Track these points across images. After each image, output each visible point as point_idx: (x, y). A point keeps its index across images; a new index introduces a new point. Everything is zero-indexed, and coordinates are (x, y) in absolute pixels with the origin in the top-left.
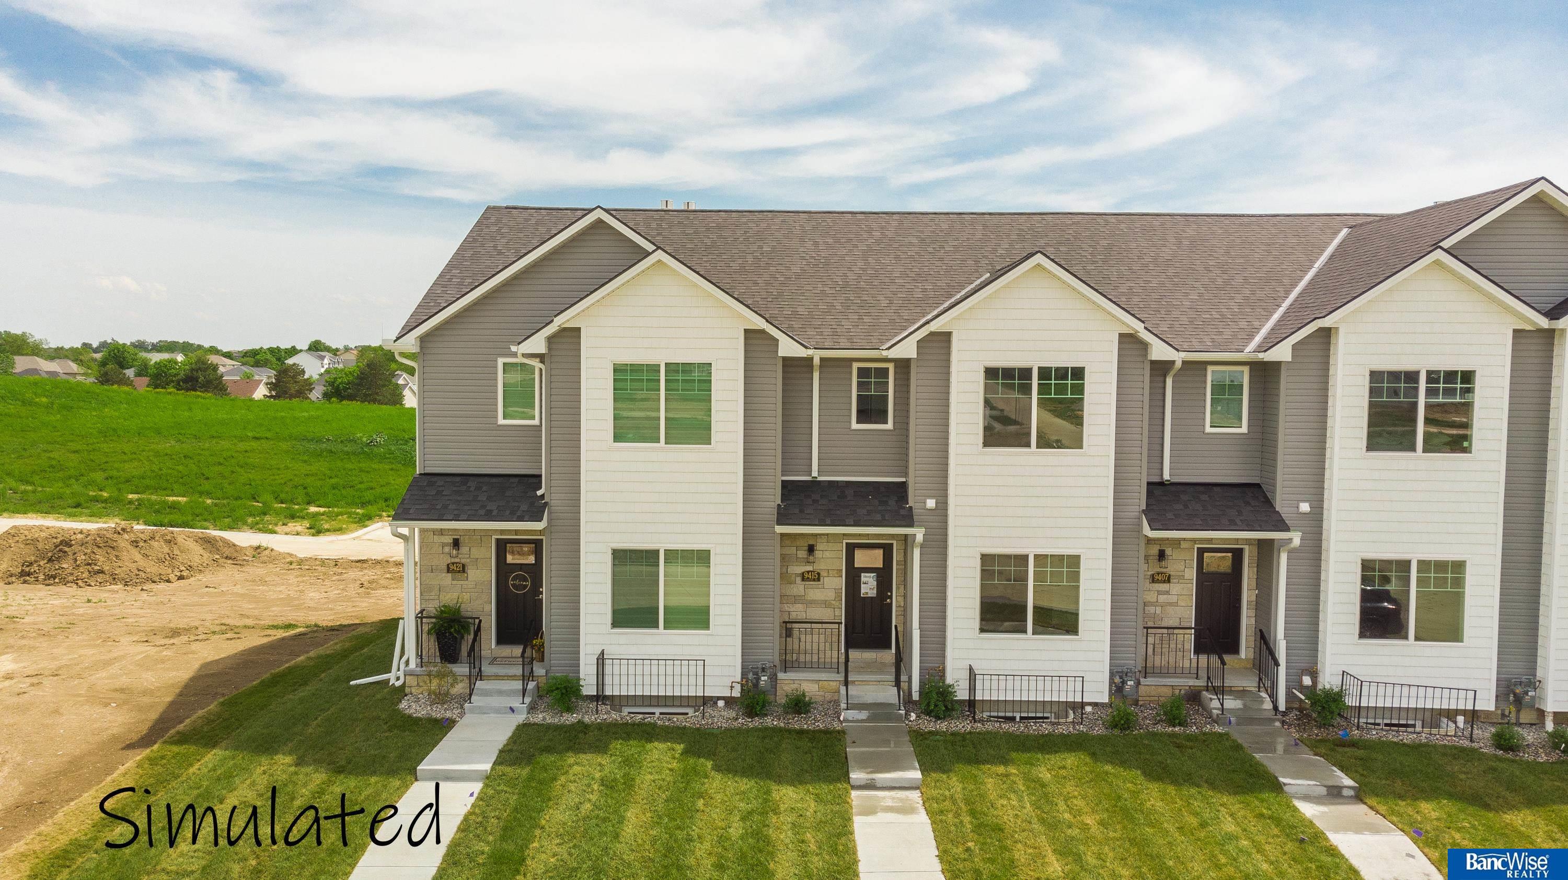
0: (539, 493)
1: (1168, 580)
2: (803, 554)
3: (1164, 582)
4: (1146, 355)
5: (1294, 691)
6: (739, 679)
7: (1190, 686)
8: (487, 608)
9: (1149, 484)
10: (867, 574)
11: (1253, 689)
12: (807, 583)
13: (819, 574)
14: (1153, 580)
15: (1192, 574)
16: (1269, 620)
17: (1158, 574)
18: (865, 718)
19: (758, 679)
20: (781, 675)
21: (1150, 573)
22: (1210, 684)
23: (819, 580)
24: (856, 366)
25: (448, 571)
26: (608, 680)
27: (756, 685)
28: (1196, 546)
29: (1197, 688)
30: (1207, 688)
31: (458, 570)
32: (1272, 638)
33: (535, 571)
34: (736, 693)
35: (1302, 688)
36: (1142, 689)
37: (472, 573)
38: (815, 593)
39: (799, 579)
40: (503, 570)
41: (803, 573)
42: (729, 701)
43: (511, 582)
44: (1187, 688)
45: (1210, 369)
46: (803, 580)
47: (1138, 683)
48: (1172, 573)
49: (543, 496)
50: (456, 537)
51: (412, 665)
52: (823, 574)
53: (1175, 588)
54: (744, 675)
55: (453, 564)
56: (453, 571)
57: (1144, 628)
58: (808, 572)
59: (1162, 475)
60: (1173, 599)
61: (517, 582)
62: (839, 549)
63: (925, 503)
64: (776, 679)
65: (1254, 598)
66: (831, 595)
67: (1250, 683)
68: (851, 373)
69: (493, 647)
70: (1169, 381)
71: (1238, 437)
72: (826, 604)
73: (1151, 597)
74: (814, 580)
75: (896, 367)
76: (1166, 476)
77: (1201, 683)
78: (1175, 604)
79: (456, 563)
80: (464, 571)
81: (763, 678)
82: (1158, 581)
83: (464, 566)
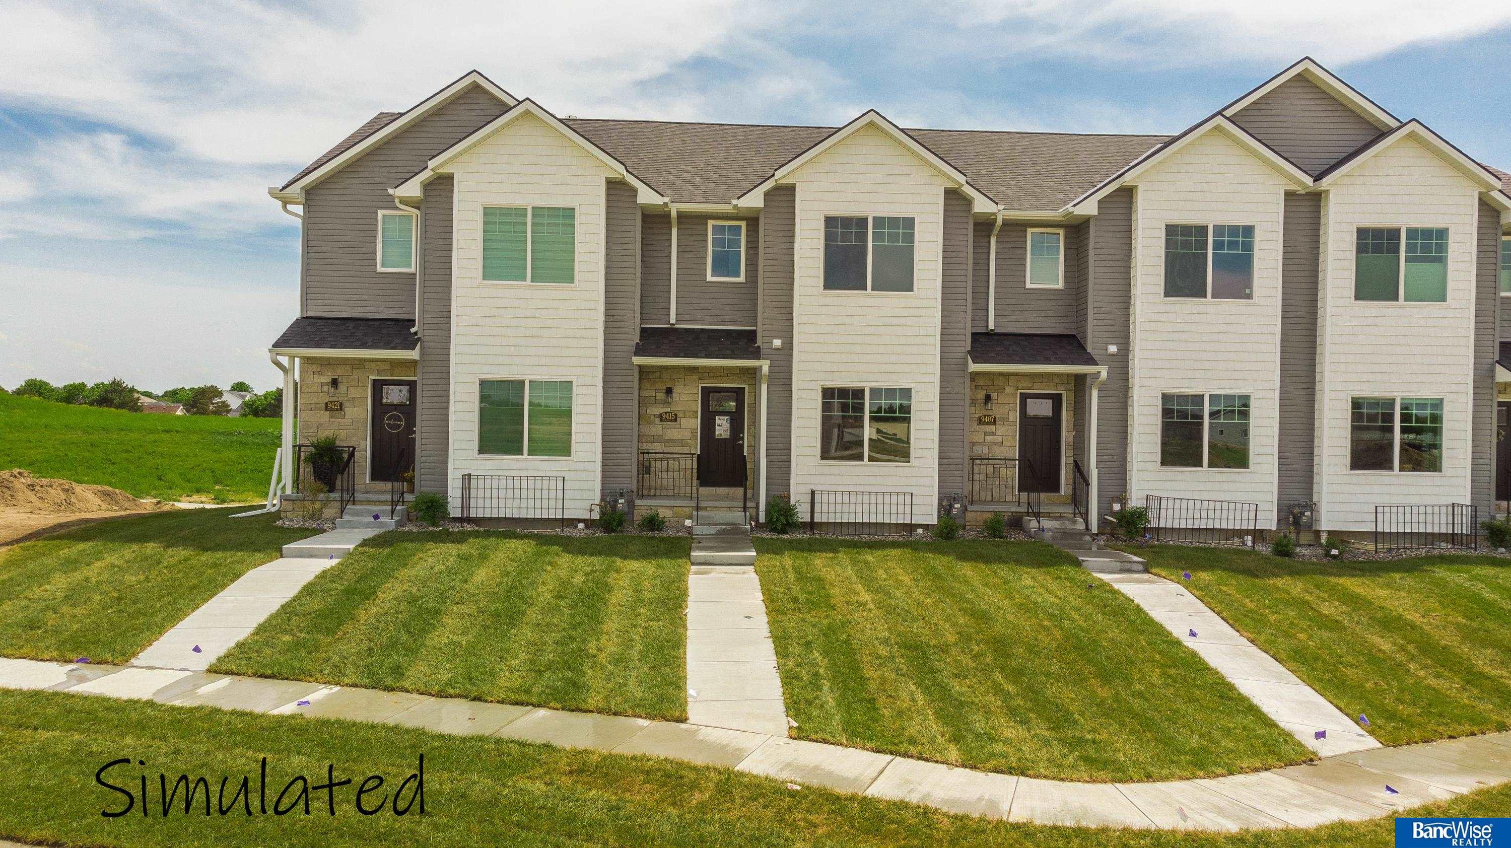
0: (413, 330)
1: (994, 422)
2: (661, 396)
3: (990, 423)
4: (970, 211)
5: (1106, 517)
6: (598, 502)
7: (1012, 512)
8: (362, 444)
9: (973, 334)
10: (721, 417)
11: (1070, 515)
12: (665, 423)
13: (676, 415)
14: (981, 422)
15: (1015, 417)
16: (1083, 455)
17: (985, 416)
18: (713, 533)
19: (616, 501)
20: (638, 502)
21: (977, 416)
22: (1030, 511)
23: (676, 420)
24: (711, 223)
25: (327, 409)
26: (473, 503)
27: (614, 508)
28: (1019, 391)
29: (1019, 514)
30: (1028, 514)
31: (335, 408)
32: (1086, 467)
33: (408, 410)
34: (596, 516)
35: (1113, 514)
36: (970, 516)
37: (349, 411)
38: (673, 433)
39: (657, 420)
40: (379, 408)
41: (661, 414)
42: (589, 523)
43: (386, 422)
44: (1010, 514)
45: (1030, 231)
46: (661, 420)
47: (965, 509)
48: (998, 416)
49: (416, 333)
50: (335, 377)
51: (289, 491)
52: (679, 415)
53: (1000, 429)
54: (603, 499)
55: (331, 402)
56: (331, 409)
57: (971, 459)
58: (666, 413)
59: (988, 326)
60: (1000, 439)
61: (392, 422)
62: (695, 392)
63: (772, 343)
64: (634, 505)
65: (1071, 439)
66: (687, 435)
67: (1068, 510)
68: (706, 230)
69: (368, 482)
70: (993, 241)
71: (1057, 292)
72: (681, 442)
73: (978, 438)
74: (672, 421)
75: (747, 225)
76: (991, 326)
77: (1023, 509)
78: (1000, 444)
79: (334, 402)
80: (341, 409)
81: (620, 501)
82: (985, 423)
83: (341, 404)
